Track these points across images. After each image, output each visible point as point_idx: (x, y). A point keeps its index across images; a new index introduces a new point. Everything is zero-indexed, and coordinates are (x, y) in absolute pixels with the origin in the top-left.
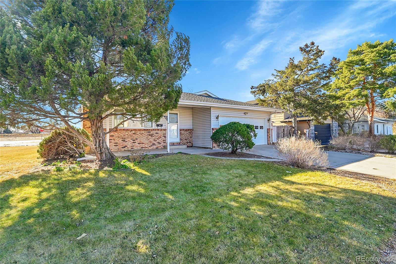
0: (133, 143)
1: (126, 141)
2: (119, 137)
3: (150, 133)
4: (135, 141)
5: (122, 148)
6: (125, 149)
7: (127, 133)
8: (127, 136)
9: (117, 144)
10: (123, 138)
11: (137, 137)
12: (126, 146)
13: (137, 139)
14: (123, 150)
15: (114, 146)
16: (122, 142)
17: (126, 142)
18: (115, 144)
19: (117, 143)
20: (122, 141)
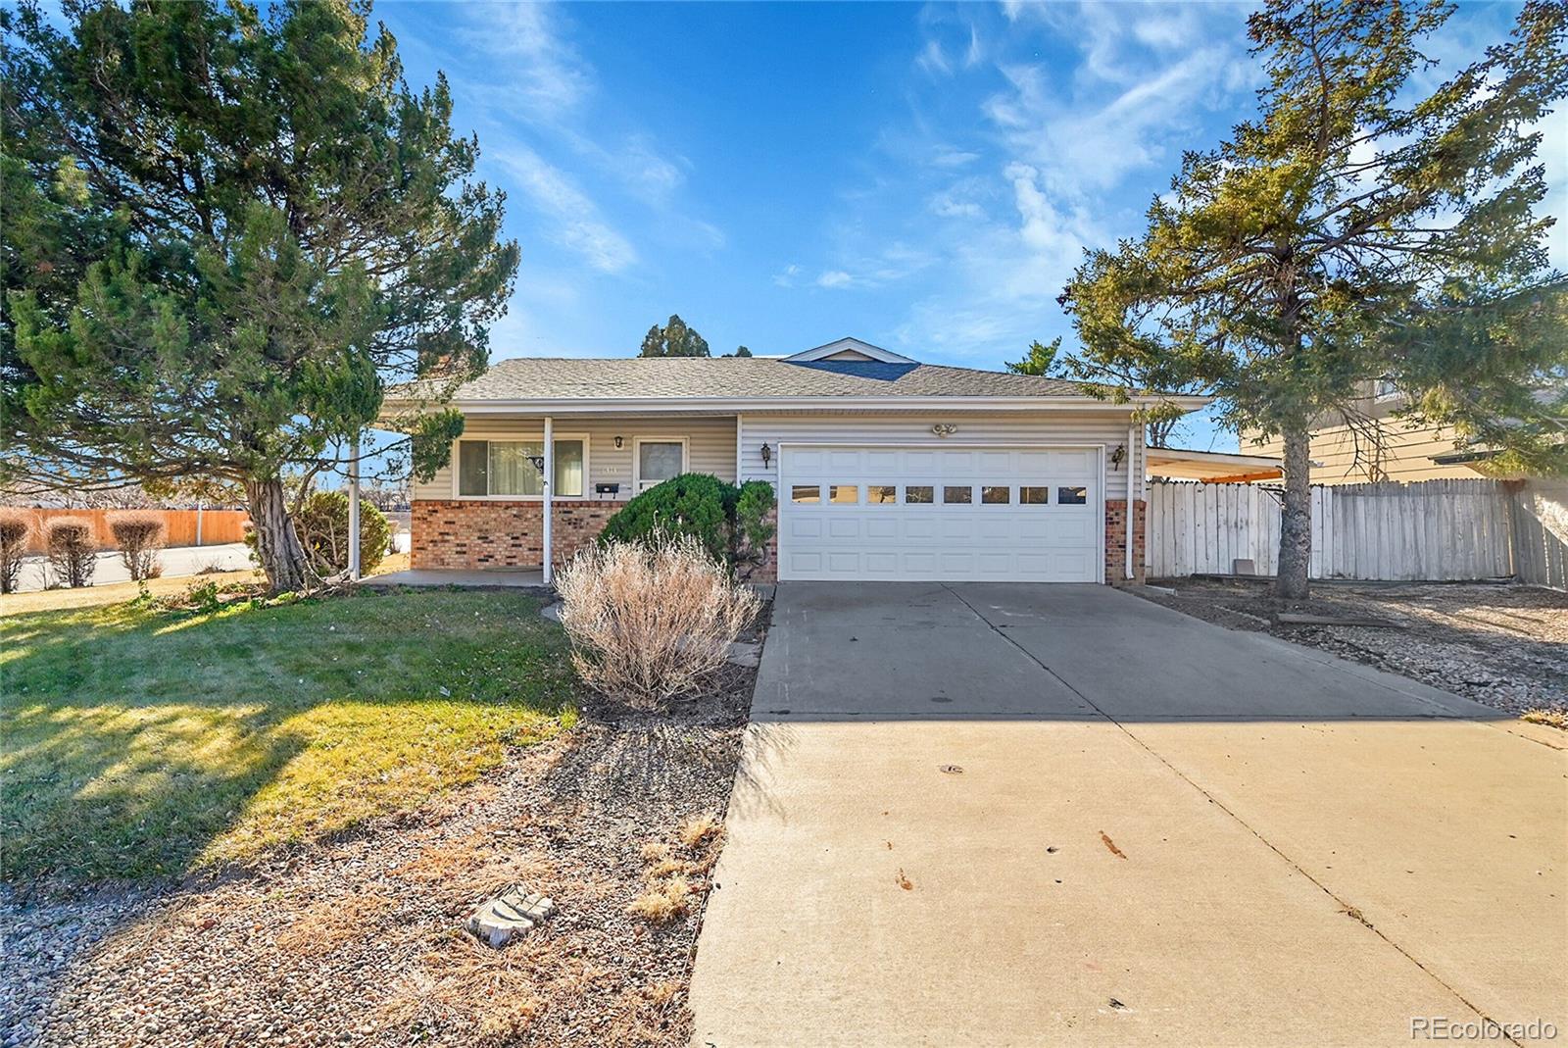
0: (513, 545)
1: (491, 538)
2: (469, 527)
3: (570, 516)
4: (517, 542)
5: (480, 560)
6: (487, 564)
7: (493, 516)
8: (493, 523)
9: (464, 549)
10: (480, 531)
11: (527, 527)
12: (492, 557)
13: (526, 534)
14: (482, 566)
15: (457, 553)
16: (480, 541)
17: (492, 542)
18: (459, 549)
19: (465, 545)
20: (479, 538)
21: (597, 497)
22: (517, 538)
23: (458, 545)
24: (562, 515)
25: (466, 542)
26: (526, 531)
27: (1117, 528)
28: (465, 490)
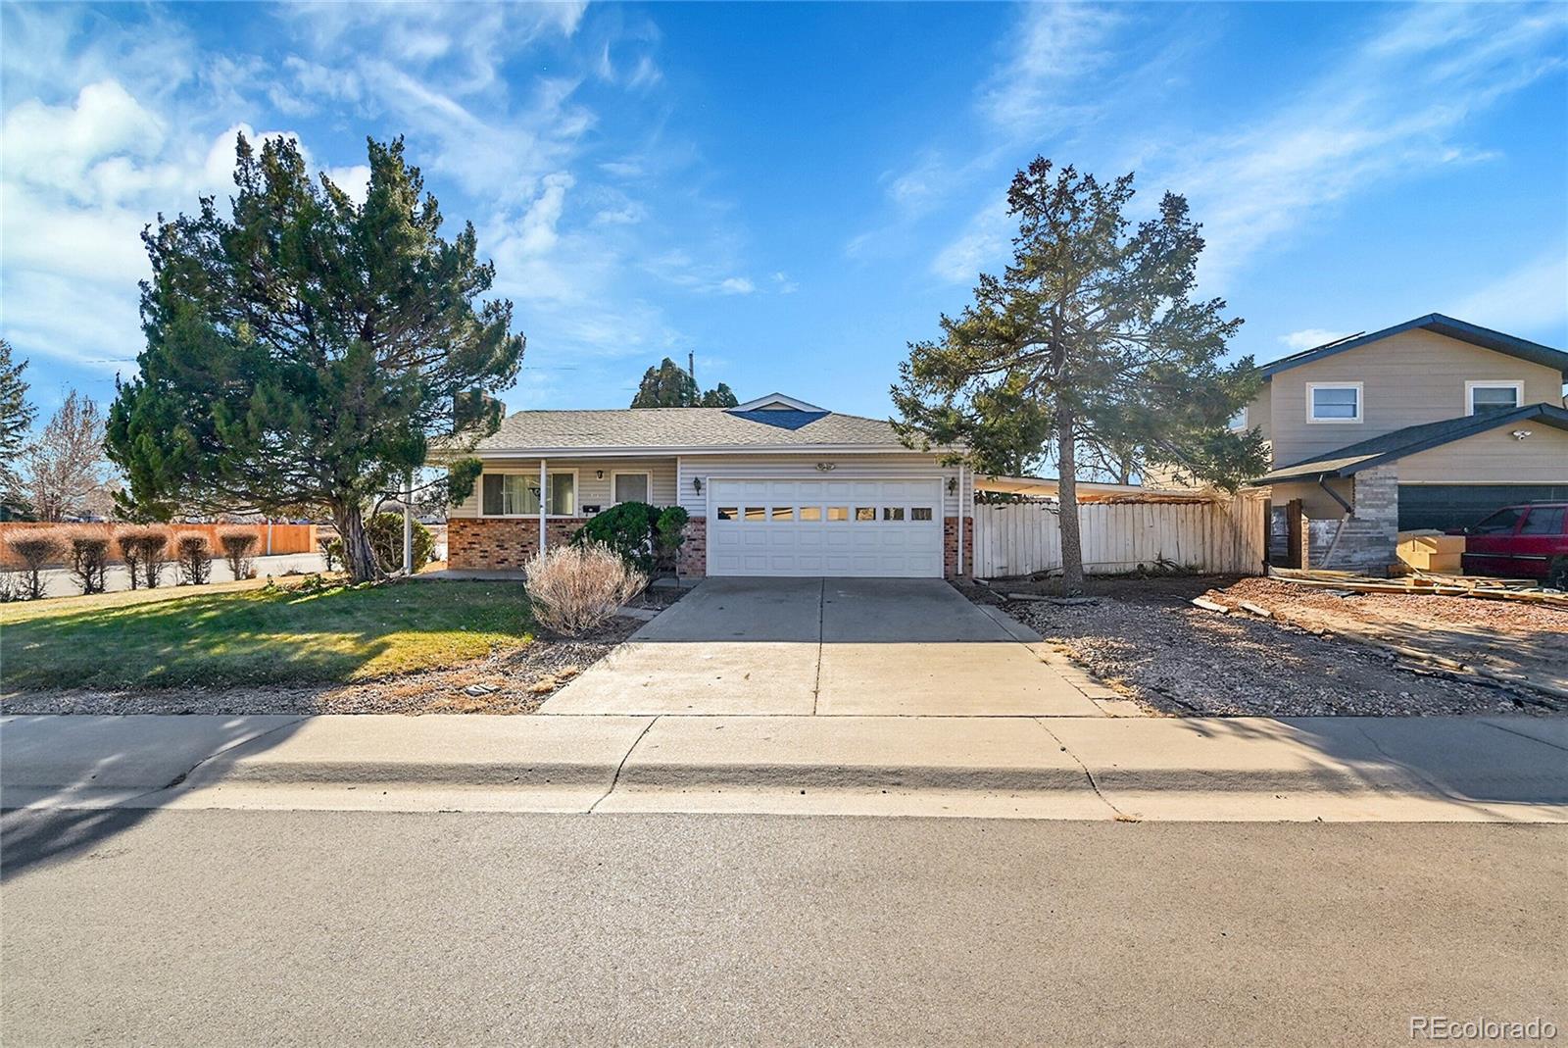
0: (522, 552)
1: (506, 546)
2: (490, 538)
3: (564, 529)
4: (525, 549)
5: (498, 563)
6: (503, 565)
7: (508, 529)
8: (507, 535)
9: (486, 554)
10: (498, 541)
11: (532, 538)
12: (506, 560)
13: (531, 543)
14: (499, 567)
15: (481, 557)
16: (498, 549)
17: (506, 549)
18: (482, 554)
19: (486, 551)
20: (497, 546)
21: (584, 515)
22: (525, 546)
23: (482, 551)
24: (557, 529)
25: (488, 549)
26: (531, 541)
27: (952, 538)
28: (487, 511)
